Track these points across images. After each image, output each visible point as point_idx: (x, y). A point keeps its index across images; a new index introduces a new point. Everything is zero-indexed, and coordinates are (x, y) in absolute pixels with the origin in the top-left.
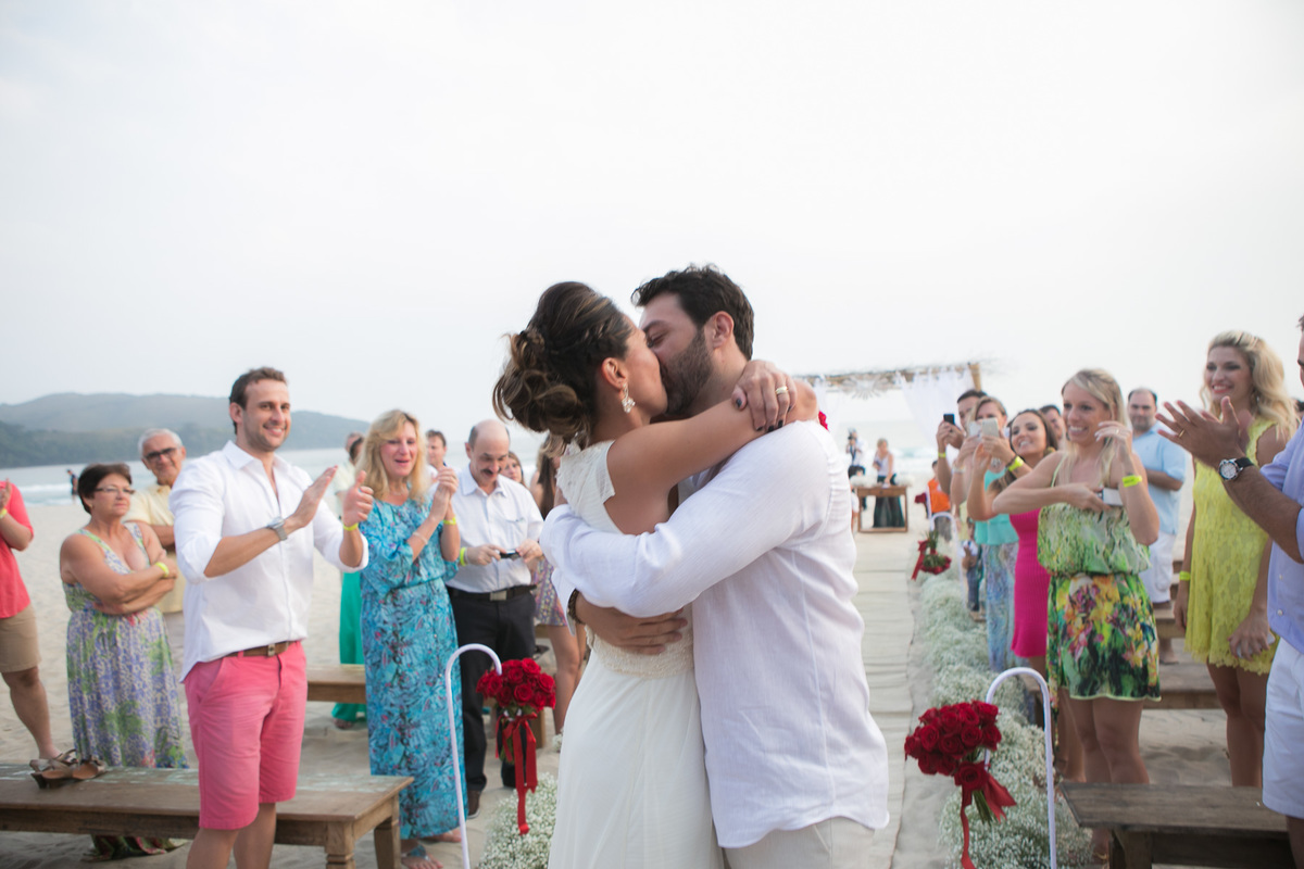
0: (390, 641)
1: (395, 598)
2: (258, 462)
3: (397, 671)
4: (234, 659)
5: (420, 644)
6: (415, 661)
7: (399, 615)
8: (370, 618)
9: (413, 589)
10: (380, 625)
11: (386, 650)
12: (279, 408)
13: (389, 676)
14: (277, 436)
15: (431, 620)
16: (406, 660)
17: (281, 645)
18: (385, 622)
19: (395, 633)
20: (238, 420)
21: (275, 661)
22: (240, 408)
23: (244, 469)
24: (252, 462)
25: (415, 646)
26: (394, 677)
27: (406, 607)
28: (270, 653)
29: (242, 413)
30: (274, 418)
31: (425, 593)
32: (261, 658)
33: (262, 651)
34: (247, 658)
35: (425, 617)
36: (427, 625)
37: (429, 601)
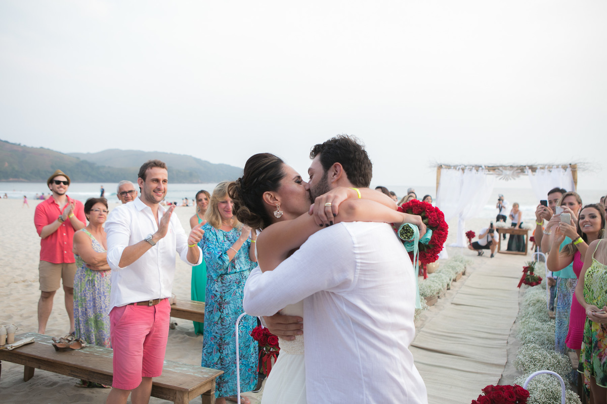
0: (218, 301)
1: (222, 279)
2: (149, 208)
3: (221, 316)
4: (132, 306)
5: (234, 304)
6: (230, 312)
7: (224, 288)
8: (209, 288)
9: (232, 275)
10: (214, 292)
11: (216, 305)
12: (161, 182)
13: (216, 319)
14: (160, 196)
15: (240, 292)
16: (225, 312)
17: (156, 301)
18: (217, 291)
19: (221, 297)
20: (142, 187)
21: (153, 308)
22: (142, 180)
23: (142, 211)
24: (146, 208)
25: (230, 305)
26: (219, 319)
27: (228, 284)
28: (150, 304)
29: (143, 184)
30: (159, 187)
31: (238, 278)
32: (145, 307)
33: (146, 303)
34: (138, 306)
35: (237, 290)
36: (238, 294)
37: (240, 282)
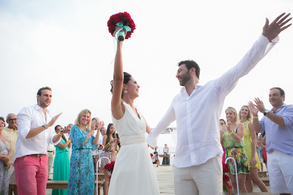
0: (78, 162)
1: (80, 151)
2: (42, 109)
3: (79, 169)
5: (85, 164)
6: (83, 168)
7: (81, 156)
8: (73, 156)
9: (85, 150)
10: (76, 158)
11: (77, 164)
12: (49, 96)
13: (77, 171)
14: (48, 103)
15: (88, 158)
16: (81, 167)
17: (41, 155)
18: (77, 157)
19: (79, 160)
21: (39, 158)
23: (38, 110)
24: (40, 109)
25: (83, 164)
26: (78, 171)
27: (83, 154)
28: (38, 156)
29: (39, 97)
30: (48, 98)
31: (87, 151)
32: (35, 157)
33: (36, 155)
35: (87, 157)
36: (87, 159)
37: (88, 153)
